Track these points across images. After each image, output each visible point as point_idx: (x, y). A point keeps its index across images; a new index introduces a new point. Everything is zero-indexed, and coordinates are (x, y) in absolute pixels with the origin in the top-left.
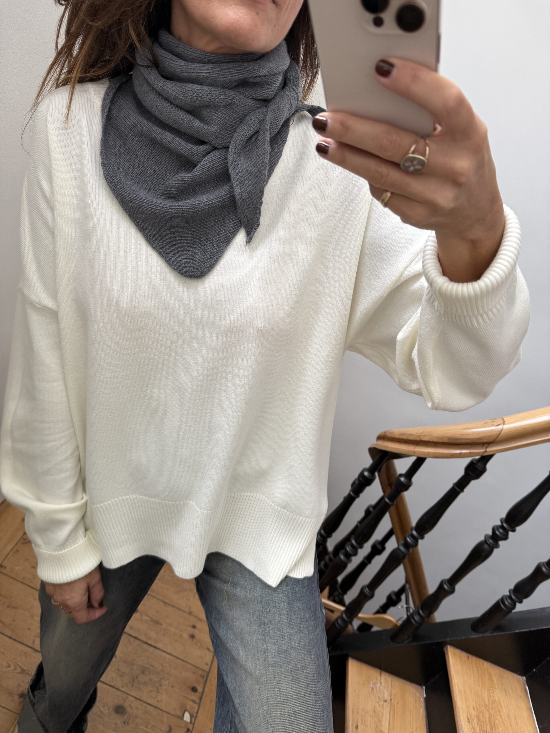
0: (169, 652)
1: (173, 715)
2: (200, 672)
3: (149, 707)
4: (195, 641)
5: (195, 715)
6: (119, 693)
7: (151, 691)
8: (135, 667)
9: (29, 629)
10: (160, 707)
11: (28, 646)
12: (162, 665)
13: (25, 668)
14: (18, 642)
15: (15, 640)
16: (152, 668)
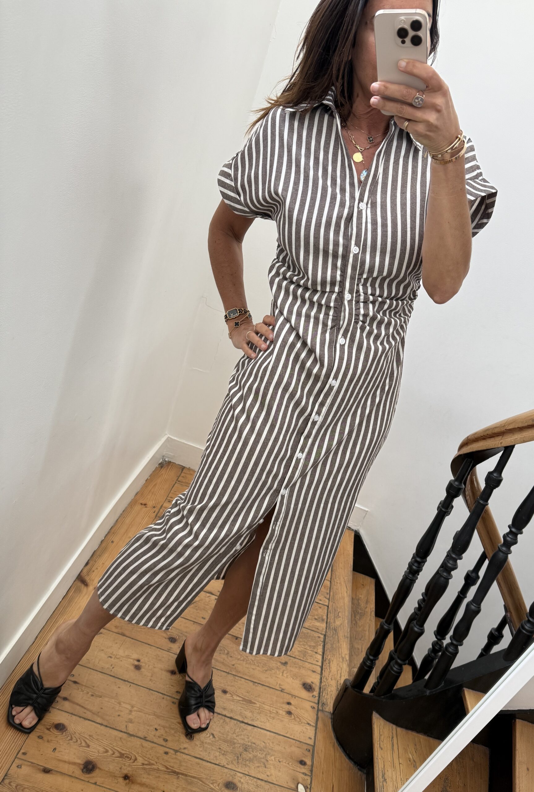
0: (267, 729)
1: (287, 788)
2: (305, 747)
3: (259, 781)
4: (293, 715)
5: (309, 787)
6: (226, 770)
7: (258, 767)
8: (236, 745)
9: (119, 715)
10: (272, 782)
11: (121, 731)
12: (264, 742)
13: (123, 752)
14: (111, 728)
15: (106, 726)
16: (253, 745)
